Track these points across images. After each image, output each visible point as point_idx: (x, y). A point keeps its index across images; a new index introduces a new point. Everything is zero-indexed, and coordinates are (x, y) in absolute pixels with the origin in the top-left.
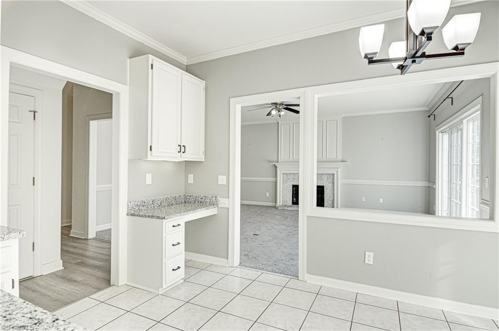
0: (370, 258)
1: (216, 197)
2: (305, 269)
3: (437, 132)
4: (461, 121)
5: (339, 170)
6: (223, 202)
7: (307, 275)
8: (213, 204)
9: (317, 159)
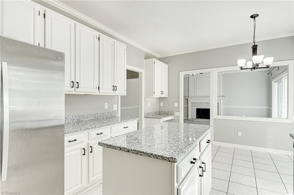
0: (240, 134)
1: (173, 112)
2: (213, 139)
3: (272, 82)
4: (282, 78)
5: (221, 101)
6: (176, 114)
7: (213, 142)
8: (172, 114)
9: (218, 95)
